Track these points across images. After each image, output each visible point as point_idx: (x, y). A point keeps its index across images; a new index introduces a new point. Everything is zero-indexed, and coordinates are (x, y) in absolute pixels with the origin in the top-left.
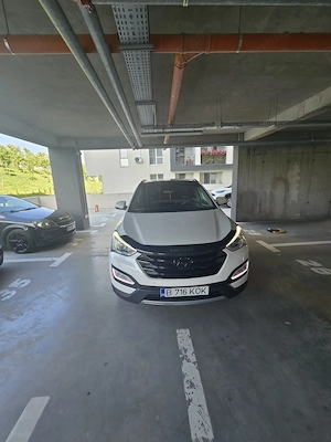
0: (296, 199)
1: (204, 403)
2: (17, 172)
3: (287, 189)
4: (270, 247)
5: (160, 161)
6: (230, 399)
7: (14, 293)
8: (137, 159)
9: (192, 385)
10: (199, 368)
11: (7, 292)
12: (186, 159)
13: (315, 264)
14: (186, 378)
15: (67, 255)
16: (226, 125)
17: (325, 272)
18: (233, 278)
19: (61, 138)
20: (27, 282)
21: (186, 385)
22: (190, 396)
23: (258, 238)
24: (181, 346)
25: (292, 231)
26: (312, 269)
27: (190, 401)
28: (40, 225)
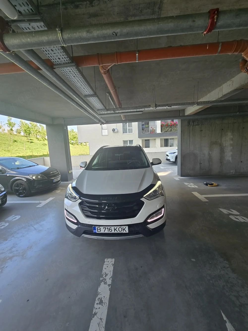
0: (230, 159)
1: (104, 317)
2: (35, 140)
3: (222, 151)
4: (202, 197)
5: (131, 131)
6: (125, 317)
7: (7, 224)
8: (114, 130)
9: (101, 302)
10: (111, 290)
11: (3, 223)
12: (150, 128)
13: (235, 212)
14: (99, 296)
15: (51, 199)
16: (159, 106)
17: (241, 219)
18: (149, 221)
19: (53, 118)
20: (18, 217)
21: (97, 302)
22: (96, 311)
23: (194, 190)
24: (104, 271)
25: (224, 185)
26: (231, 217)
27: (95, 314)
28: (34, 178)
